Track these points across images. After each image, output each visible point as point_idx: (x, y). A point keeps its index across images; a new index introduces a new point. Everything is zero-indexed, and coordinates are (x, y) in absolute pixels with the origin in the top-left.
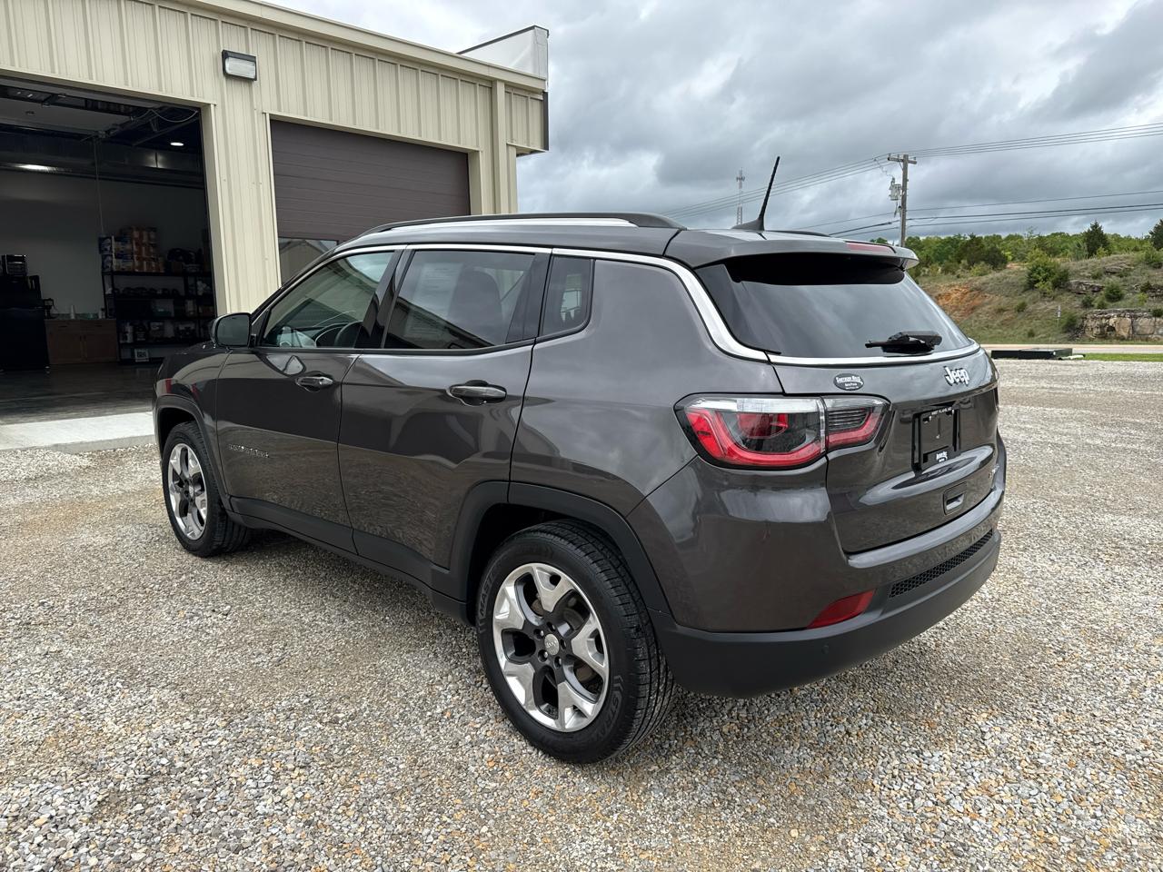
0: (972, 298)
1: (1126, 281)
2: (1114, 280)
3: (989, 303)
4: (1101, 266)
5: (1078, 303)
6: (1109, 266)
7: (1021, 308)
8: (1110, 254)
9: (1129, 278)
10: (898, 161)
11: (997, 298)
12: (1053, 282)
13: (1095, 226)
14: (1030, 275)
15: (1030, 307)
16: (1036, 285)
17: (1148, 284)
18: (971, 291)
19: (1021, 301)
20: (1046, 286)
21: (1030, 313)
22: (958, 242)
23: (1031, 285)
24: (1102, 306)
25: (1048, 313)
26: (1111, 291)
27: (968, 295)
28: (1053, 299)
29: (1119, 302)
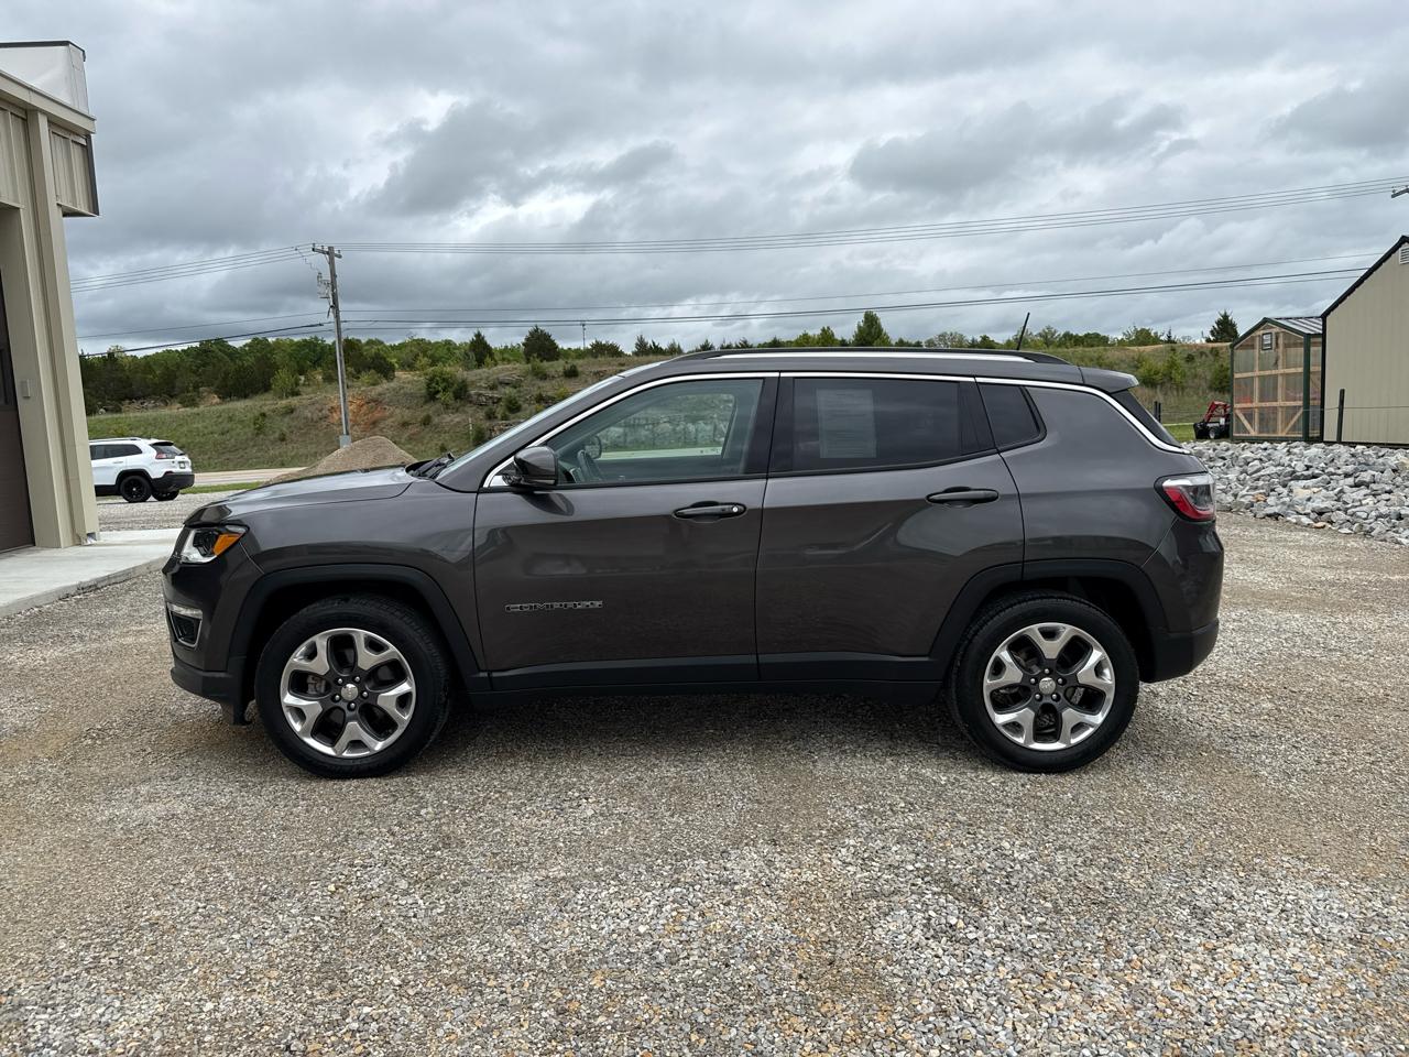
0: (371, 411)
1: (519, 392)
2: (508, 390)
3: (391, 416)
4: (495, 376)
5: (481, 414)
6: (501, 377)
7: (426, 421)
8: (496, 365)
9: (522, 389)
10: (323, 252)
11: (398, 411)
12: (454, 393)
13: (478, 335)
14: (429, 386)
15: (436, 420)
16: (437, 396)
17: (540, 395)
18: (368, 403)
19: (425, 414)
20: (448, 397)
21: (436, 426)
22: (316, 345)
23: (431, 396)
24: (505, 418)
25: (455, 425)
26: (510, 402)
27: (365, 407)
28: (457, 411)
29: (518, 414)
